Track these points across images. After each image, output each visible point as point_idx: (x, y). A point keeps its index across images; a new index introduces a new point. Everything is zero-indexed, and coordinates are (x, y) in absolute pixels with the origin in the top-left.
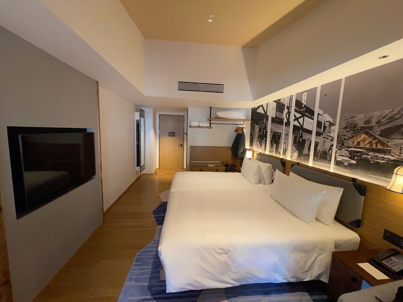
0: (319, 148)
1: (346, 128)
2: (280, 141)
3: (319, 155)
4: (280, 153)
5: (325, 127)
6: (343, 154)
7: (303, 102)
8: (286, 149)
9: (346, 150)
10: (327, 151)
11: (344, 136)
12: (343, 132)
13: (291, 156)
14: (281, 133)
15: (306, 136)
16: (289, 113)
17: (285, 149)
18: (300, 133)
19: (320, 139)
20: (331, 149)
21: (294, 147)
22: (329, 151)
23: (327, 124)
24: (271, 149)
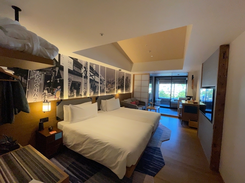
0: (101, 89)
2: (81, 87)
4: (81, 95)
5: (103, 81)
7: (94, 69)
8: (86, 92)
9: (108, 88)
14: (80, 82)
15: (96, 84)
16: (86, 71)
17: (85, 92)
18: (94, 83)
19: (102, 85)
21: (91, 90)
23: (103, 80)
24: (71, 94)
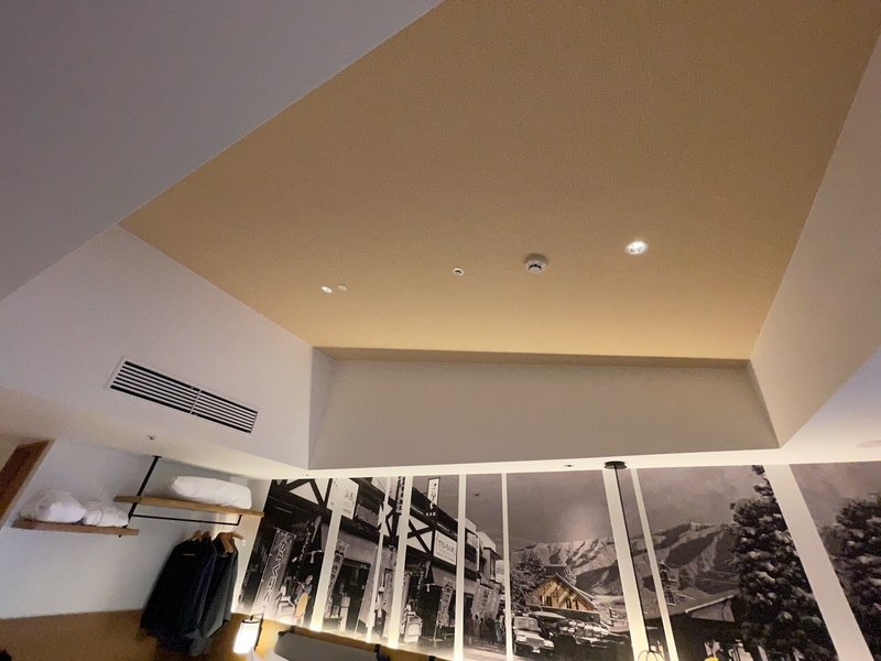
0: (475, 611)
1: (522, 565)
2: (366, 588)
3: (477, 629)
4: (362, 626)
5: (483, 561)
6: (527, 626)
7: (430, 498)
8: (384, 613)
9: (530, 616)
10: (494, 617)
11: (523, 583)
12: (519, 575)
13: (402, 636)
14: (369, 565)
15: (441, 579)
16: (395, 515)
17: (380, 615)
18: (425, 570)
19: (476, 589)
20: (501, 613)
21: (409, 607)
22: (498, 618)
23: (487, 554)
24: (332, 613)
